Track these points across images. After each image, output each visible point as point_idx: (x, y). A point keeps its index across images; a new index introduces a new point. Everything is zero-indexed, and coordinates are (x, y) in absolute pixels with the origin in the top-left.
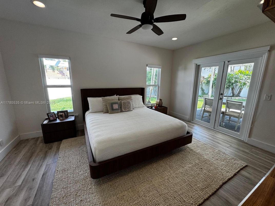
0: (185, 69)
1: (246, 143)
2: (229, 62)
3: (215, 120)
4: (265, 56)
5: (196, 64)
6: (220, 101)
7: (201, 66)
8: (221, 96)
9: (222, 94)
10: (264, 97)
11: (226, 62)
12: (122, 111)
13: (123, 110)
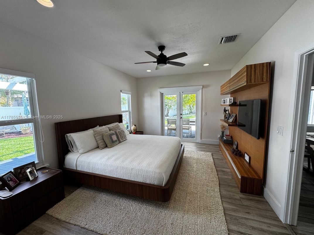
0: (151, 95)
1: (200, 143)
2: (182, 92)
3: (180, 134)
4: (201, 91)
5: (161, 93)
6: (181, 119)
7: (164, 95)
8: (181, 116)
9: (181, 114)
10: (204, 114)
11: (181, 93)
12: (120, 142)
13: (121, 140)
